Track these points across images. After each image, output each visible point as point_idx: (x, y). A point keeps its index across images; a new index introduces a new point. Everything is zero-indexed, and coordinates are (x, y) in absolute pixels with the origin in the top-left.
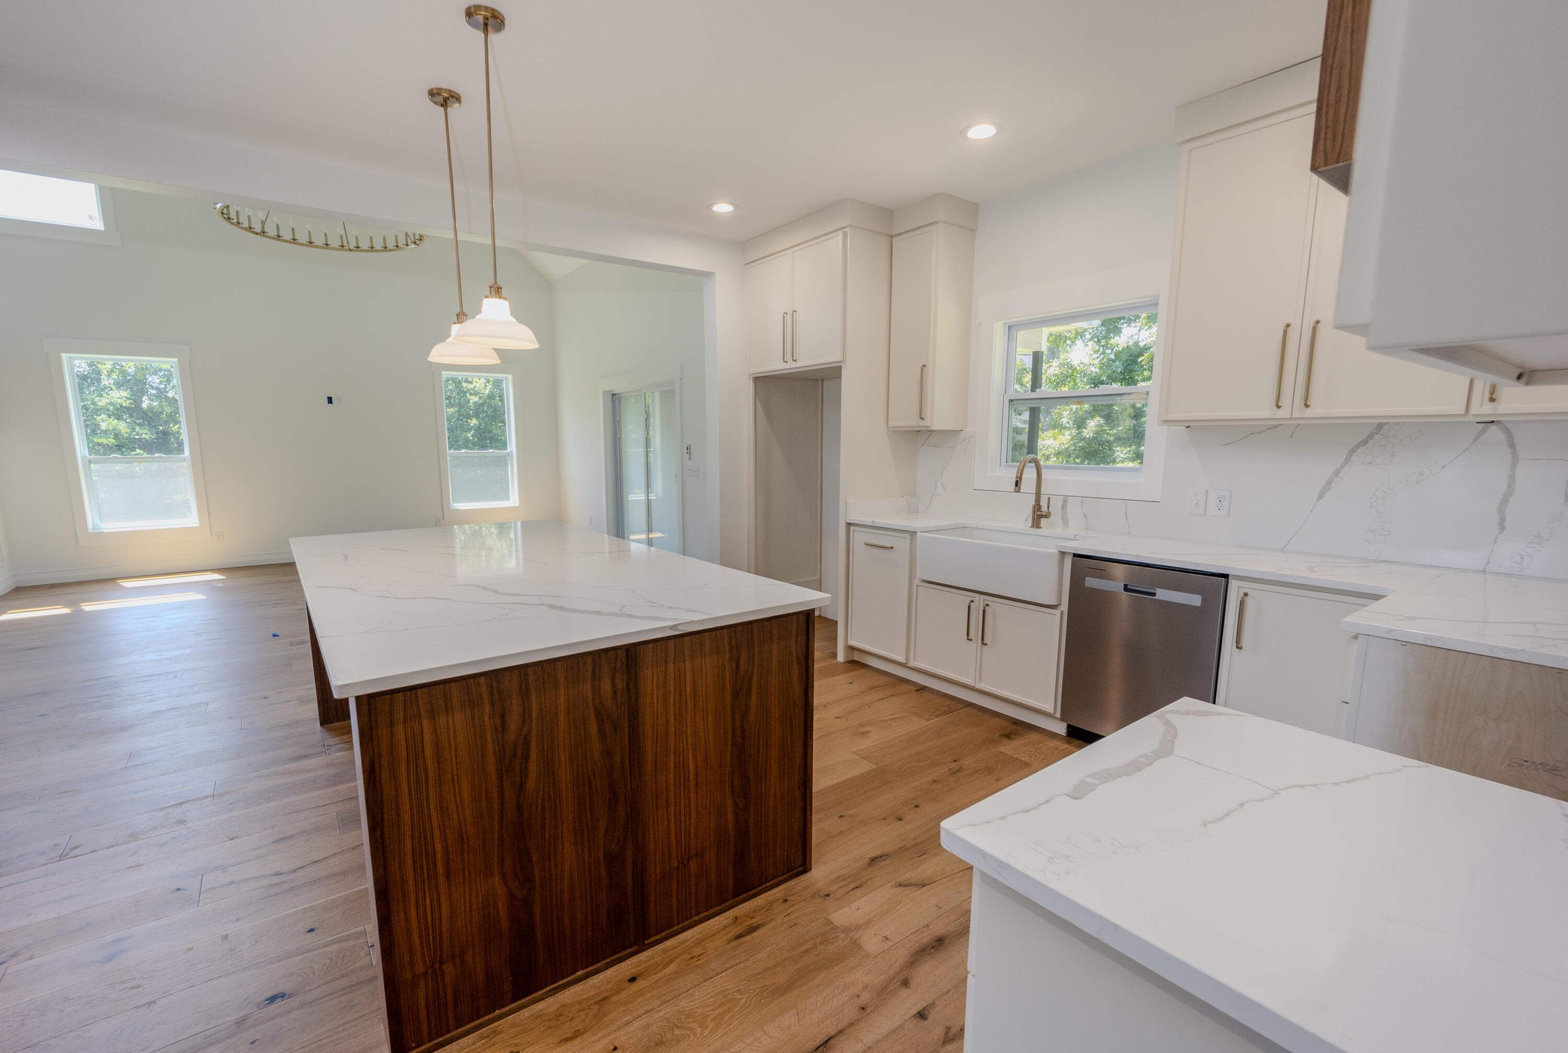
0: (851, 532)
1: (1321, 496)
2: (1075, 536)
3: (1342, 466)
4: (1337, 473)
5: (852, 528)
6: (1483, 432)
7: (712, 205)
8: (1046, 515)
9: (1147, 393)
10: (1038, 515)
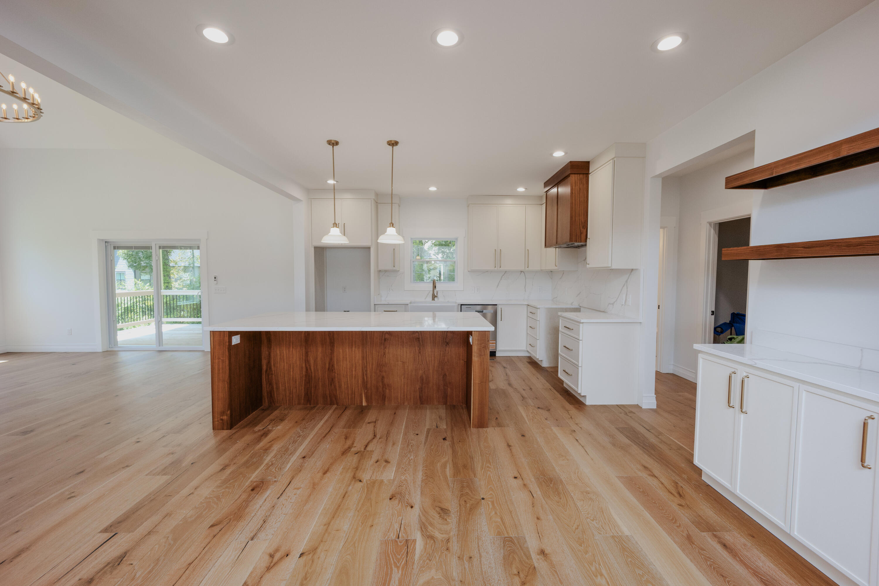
0: (377, 307)
1: (497, 287)
2: (448, 301)
3: (500, 280)
4: (500, 282)
5: (377, 306)
6: (521, 273)
7: (328, 180)
8: (436, 297)
9: (455, 262)
10: (434, 297)
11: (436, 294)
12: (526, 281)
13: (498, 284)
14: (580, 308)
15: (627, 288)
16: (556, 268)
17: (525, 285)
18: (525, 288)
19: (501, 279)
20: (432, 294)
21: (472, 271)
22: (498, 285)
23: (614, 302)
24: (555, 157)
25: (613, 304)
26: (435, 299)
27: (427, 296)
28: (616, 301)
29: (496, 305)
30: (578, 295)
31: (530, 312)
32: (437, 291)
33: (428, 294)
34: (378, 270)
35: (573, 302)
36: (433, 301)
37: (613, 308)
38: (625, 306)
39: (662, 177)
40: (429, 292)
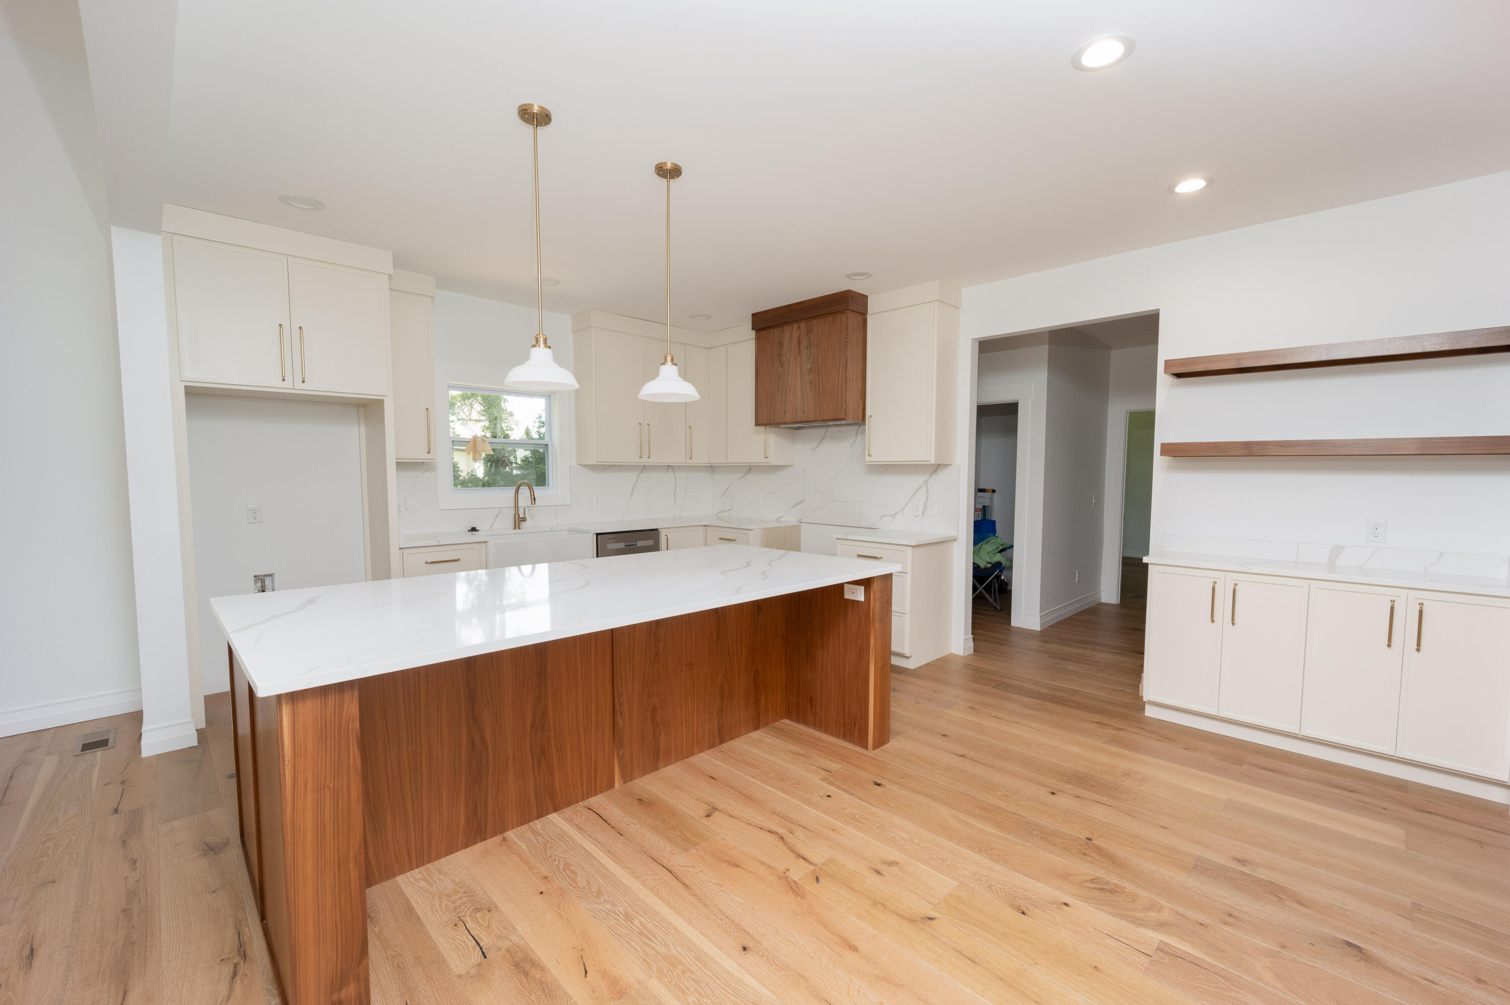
6: (668, 469)
8: (524, 520)
9: (547, 445)
10: (519, 521)
11: (522, 516)
12: (675, 483)
13: (633, 489)
14: (800, 525)
15: (927, 491)
16: (766, 460)
17: (675, 490)
18: (675, 496)
19: (637, 480)
20: (515, 515)
21: (589, 467)
22: (632, 492)
23: (896, 513)
25: (894, 516)
26: (521, 527)
27: (495, 520)
28: (900, 511)
29: (657, 529)
30: (797, 504)
31: (720, 539)
32: (524, 509)
33: (497, 516)
34: (396, 459)
35: (782, 517)
36: (517, 531)
37: (893, 521)
38: (922, 517)
39: (981, 340)
40: (500, 512)
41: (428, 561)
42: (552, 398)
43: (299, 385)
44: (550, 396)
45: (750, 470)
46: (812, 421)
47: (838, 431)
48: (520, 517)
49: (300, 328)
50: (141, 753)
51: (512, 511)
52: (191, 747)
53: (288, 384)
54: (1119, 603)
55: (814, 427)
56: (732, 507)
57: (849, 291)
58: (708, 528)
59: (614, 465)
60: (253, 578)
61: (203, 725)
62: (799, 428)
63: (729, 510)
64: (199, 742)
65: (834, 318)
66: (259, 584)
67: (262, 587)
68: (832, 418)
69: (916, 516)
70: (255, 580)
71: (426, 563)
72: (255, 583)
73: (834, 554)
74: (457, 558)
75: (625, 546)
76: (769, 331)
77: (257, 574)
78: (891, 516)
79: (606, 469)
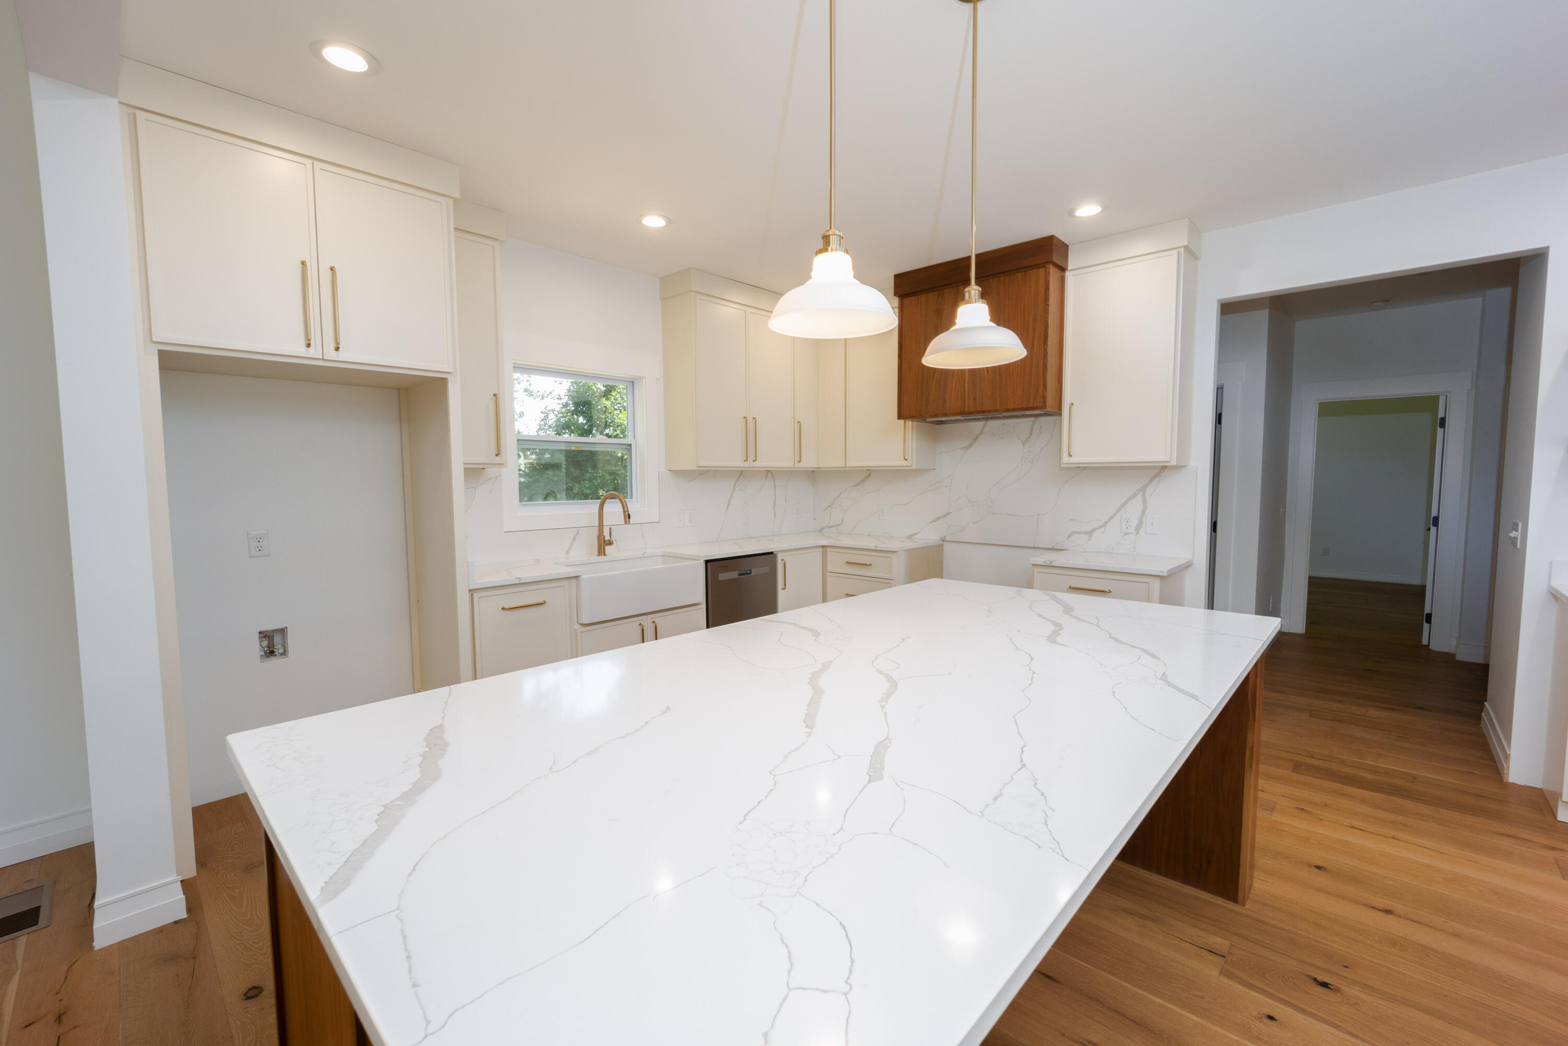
3: (733, 492)
4: (731, 496)
6: (767, 475)
8: (610, 543)
9: (630, 445)
10: (603, 544)
11: (607, 538)
12: (775, 493)
13: (730, 501)
14: (943, 545)
15: (1144, 501)
16: (904, 463)
17: (775, 501)
18: (774, 508)
19: (735, 490)
20: (599, 536)
21: (680, 474)
22: (729, 504)
23: (1094, 530)
24: (1082, 217)
25: (1090, 533)
26: (607, 552)
27: (572, 544)
28: (1101, 527)
29: (772, 553)
30: (939, 518)
31: (847, 563)
32: (610, 528)
33: (574, 539)
34: (465, 464)
35: (917, 534)
36: (602, 558)
37: (1089, 540)
38: (1136, 535)
39: (1223, 302)
40: (578, 533)
41: (507, 607)
42: (636, 385)
43: (331, 354)
44: (633, 382)
45: (870, 475)
46: (990, 412)
47: (1004, 424)
48: (606, 539)
49: (332, 269)
50: (93, 941)
51: (595, 532)
52: (176, 922)
53: (314, 352)
54: (1304, 632)
55: (975, 419)
56: (843, 521)
57: (1052, 238)
58: (829, 550)
59: (708, 471)
60: (257, 636)
61: (191, 871)
62: (942, 422)
63: (838, 525)
64: (189, 910)
65: (1026, 275)
66: (265, 643)
67: (269, 646)
68: (1020, 406)
69: (1126, 534)
70: (260, 638)
71: (502, 609)
72: (261, 642)
73: (1029, 586)
74: (541, 601)
75: (739, 575)
76: (920, 296)
77: (263, 629)
78: (1086, 533)
79: (699, 475)
